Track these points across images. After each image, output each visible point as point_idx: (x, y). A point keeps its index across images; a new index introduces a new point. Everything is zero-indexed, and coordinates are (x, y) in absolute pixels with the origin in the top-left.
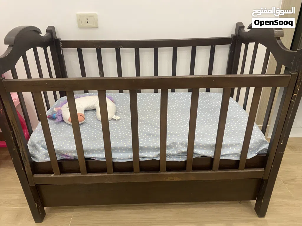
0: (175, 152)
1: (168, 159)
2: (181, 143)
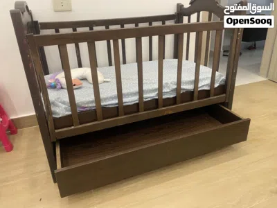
0: (168, 90)
1: (164, 97)
2: (171, 83)
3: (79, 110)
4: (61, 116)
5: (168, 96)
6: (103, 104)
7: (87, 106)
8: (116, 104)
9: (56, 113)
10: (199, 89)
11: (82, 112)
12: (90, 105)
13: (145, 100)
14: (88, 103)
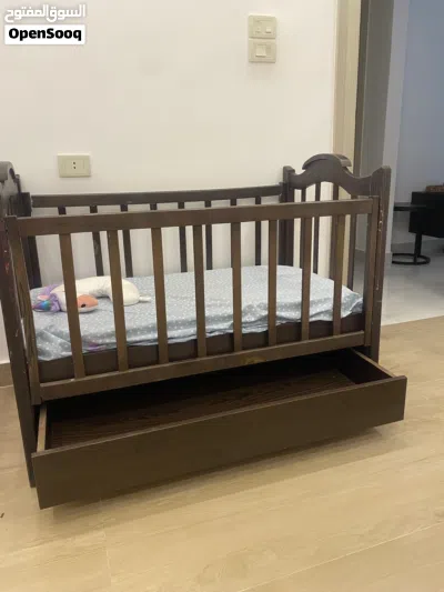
0: (253, 319)
1: (245, 331)
2: (259, 306)
3: (85, 349)
4: (52, 358)
5: (254, 330)
6: (131, 339)
7: (100, 341)
8: (155, 340)
9: (44, 353)
10: (311, 320)
11: (91, 352)
12: (108, 341)
13: (208, 335)
14: (102, 337)
